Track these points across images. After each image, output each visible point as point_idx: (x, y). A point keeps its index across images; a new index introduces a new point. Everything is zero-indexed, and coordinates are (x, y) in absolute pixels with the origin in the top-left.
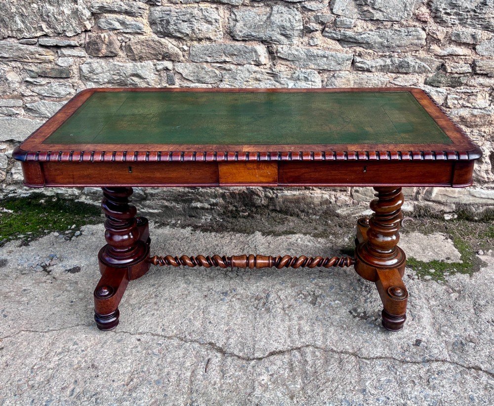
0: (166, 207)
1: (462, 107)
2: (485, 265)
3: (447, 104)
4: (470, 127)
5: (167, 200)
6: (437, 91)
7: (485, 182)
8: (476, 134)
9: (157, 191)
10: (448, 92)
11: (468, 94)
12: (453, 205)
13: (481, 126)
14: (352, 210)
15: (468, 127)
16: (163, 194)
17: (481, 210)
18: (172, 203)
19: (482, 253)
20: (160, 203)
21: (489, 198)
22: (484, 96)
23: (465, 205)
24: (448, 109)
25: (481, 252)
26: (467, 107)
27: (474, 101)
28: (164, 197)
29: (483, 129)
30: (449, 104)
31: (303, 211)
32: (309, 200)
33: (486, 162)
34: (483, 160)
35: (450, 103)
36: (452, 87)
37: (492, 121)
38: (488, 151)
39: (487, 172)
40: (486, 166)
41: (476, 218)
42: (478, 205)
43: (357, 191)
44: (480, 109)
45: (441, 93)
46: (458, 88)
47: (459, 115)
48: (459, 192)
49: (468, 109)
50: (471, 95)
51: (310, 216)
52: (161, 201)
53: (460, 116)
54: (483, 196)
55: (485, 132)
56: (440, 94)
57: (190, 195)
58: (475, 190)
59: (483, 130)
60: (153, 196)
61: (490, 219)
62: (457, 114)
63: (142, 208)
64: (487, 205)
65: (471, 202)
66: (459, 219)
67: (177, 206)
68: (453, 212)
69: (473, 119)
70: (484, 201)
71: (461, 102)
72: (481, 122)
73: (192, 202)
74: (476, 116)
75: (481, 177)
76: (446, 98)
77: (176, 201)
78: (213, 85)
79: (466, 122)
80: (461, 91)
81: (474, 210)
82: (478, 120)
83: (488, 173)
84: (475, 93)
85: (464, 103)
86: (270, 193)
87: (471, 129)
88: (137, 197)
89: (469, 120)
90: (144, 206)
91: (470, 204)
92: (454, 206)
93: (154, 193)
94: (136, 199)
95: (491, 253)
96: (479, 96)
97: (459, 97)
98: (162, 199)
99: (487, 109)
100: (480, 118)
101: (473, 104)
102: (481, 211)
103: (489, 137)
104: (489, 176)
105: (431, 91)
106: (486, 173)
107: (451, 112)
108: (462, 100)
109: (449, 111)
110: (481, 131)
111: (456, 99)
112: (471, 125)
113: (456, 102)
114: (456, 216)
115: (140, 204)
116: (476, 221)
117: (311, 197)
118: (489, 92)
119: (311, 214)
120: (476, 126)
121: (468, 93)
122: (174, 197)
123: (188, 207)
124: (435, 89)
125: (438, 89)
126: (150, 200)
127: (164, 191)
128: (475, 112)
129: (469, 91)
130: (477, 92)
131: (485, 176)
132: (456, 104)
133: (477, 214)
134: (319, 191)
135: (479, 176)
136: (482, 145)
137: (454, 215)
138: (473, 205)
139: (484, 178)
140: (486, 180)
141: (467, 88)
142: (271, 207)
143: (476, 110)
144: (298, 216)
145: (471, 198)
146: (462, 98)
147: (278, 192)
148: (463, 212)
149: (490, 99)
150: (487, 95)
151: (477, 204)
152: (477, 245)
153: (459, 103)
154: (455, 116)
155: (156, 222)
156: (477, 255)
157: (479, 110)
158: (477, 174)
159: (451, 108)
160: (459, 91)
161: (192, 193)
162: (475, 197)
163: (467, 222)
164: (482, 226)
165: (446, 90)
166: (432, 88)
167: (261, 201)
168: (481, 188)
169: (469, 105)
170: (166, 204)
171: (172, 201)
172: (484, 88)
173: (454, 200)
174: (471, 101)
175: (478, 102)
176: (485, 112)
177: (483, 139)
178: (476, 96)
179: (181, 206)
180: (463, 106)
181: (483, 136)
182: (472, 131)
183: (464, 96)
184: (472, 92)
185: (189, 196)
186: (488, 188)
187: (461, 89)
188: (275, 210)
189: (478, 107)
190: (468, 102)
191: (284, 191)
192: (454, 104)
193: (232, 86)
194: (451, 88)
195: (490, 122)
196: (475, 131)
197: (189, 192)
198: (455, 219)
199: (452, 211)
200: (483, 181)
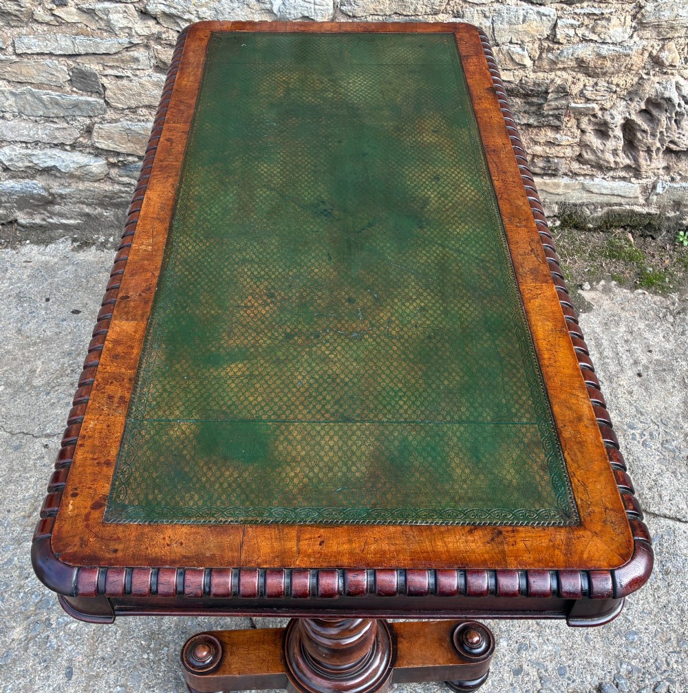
1: (581, 41)
2: (588, 308)
3: (555, 36)
4: (593, 77)
5: (89, 205)
6: (538, 13)
7: (611, 169)
8: (603, 89)
9: (68, 190)
10: (560, 13)
11: (595, 17)
12: (554, 205)
13: (613, 73)
15: (589, 76)
16: (80, 194)
17: (600, 212)
18: (96, 209)
19: (589, 287)
20: (77, 208)
21: (613, 195)
22: (623, 20)
23: (575, 205)
24: (556, 46)
25: (587, 286)
26: (591, 40)
27: (603, 30)
28: (82, 200)
29: (615, 80)
30: (558, 37)
33: (615, 137)
34: (610, 133)
35: (560, 36)
36: (567, 4)
37: (632, 65)
38: (620, 117)
39: (615, 152)
40: (614, 143)
41: (590, 226)
42: (596, 206)
44: (613, 43)
45: (546, 16)
46: (578, 5)
47: (575, 56)
48: (566, 186)
49: (592, 44)
50: (599, 19)
52: (78, 205)
53: (577, 59)
54: (604, 191)
55: (618, 85)
56: (544, 18)
58: (592, 182)
59: (614, 82)
60: (63, 198)
61: (611, 226)
62: (572, 55)
63: (49, 217)
64: (610, 205)
65: (585, 201)
66: (562, 227)
67: (105, 214)
68: (555, 216)
69: (600, 62)
70: (605, 199)
71: (580, 32)
72: (614, 67)
74: (605, 57)
75: (605, 160)
76: (555, 25)
78: (136, 5)
79: (587, 68)
80: (583, 12)
81: (588, 212)
82: (608, 64)
83: (617, 155)
84: (607, 16)
85: (587, 33)
87: (595, 80)
88: (38, 200)
89: (592, 64)
90: (52, 214)
91: (582, 205)
92: (556, 208)
93: (63, 193)
94: (36, 203)
95: (603, 286)
96: (614, 20)
97: (577, 23)
98: (79, 202)
99: (625, 44)
100: (613, 60)
101: (602, 36)
102: (600, 214)
103: (625, 93)
104: (618, 160)
105: (527, 13)
106: (613, 154)
107: (562, 52)
108: (584, 28)
109: (558, 49)
110: (612, 84)
111: (572, 25)
112: (595, 73)
113: (571, 32)
114: (558, 223)
115: (45, 210)
116: (590, 230)
118: (632, 13)
120: (604, 74)
121: (594, 14)
122: (98, 199)
124: (536, 8)
125: (542, 9)
126: (59, 204)
127: (81, 191)
128: (604, 50)
129: (597, 12)
130: (611, 13)
131: (611, 159)
132: (570, 37)
133: (593, 219)
135: (600, 159)
136: (611, 108)
137: (555, 221)
138: (587, 205)
139: (608, 162)
140: (613, 165)
141: (593, 6)
143: (605, 47)
145: (585, 195)
146: (583, 24)
148: (570, 216)
149: (634, 24)
150: (629, 18)
151: (593, 204)
152: (584, 273)
153: (577, 34)
154: (568, 59)
155: (74, 240)
156: (580, 291)
157: (612, 47)
158: (598, 157)
159: (562, 44)
160: (578, 11)
162: (592, 192)
163: (575, 232)
164: (598, 239)
165: (556, 9)
166: (530, 6)
168: (603, 178)
169: (595, 37)
170: (87, 210)
171: (96, 205)
172: (624, 6)
173: (557, 199)
174: (599, 29)
175: (611, 32)
176: (621, 50)
177: (615, 96)
178: (609, 20)
179: (112, 213)
180: (584, 40)
181: (615, 92)
182: (596, 84)
183: (586, 21)
184: (602, 14)
185: (122, 197)
186: (613, 178)
187: (582, 8)
189: (610, 41)
190: (594, 32)
192: (567, 35)
193: (170, 6)
194: (565, 6)
195: (629, 66)
196: (602, 83)
197: (121, 192)
198: (556, 228)
199: (552, 215)
200: (607, 167)
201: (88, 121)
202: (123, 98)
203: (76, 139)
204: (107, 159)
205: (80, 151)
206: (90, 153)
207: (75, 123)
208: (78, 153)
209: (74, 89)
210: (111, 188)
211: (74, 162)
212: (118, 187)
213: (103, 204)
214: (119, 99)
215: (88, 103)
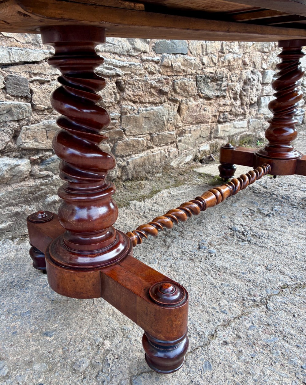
0: (17, 214)
3: (223, 49)
5: (16, 205)
8: (235, 76)
12: (227, 138)
14: (179, 160)
16: (9, 197)
17: (239, 138)
18: (22, 207)
23: (232, 136)
24: (223, 55)
26: (231, 52)
28: (10, 202)
31: (148, 173)
32: (152, 159)
34: (237, 98)
37: (240, 64)
38: (239, 89)
40: (239, 102)
41: (237, 145)
42: (237, 135)
43: (180, 141)
44: (236, 53)
47: (228, 59)
48: (230, 126)
51: (156, 176)
52: (7, 208)
53: (228, 61)
54: (239, 126)
57: (43, 187)
58: (235, 123)
59: (237, 73)
64: (240, 133)
65: (235, 133)
67: (30, 209)
70: (240, 130)
72: (236, 65)
73: (46, 197)
74: (235, 60)
75: (237, 111)
77: (27, 202)
81: (236, 139)
83: (240, 108)
86: (121, 161)
89: (231, 64)
98: (7, 205)
101: (233, 50)
103: (238, 79)
104: (240, 110)
107: (225, 57)
112: (232, 69)
117: (153, 156)
119: (155, 173)
120: (234, 69)
122: (23, 197)
123: (44, 205)
127: (10, 193)
134: (156, 148)
140: (240, 113)
142: (124, 178)
144: (147, 179)
145: (234, 130)
147: (127, 159)
148: (231, 142)
159: (224, 53)
161: (46, 184)
162: (236, 128)
167: (116, 172)
170: (16, 209)
171: (21, 203)
173: (228, 134)
179: (35, 206)
185: (42, 189)
186: (239, 120)
188: (128, 180)
190: (231, 48)
191: (132, 156)
196: (234, 73)
197: (42, 184)
200: (238, 115)
201: (16, 125)
202: (44, 100)
203: (7, 143)
204: (29, 159)
205: (8, 156)
206: (15, 157)
207: (6, 129)
208: (6, 158)
209: (8, 95)
210: (34, 183)
211: (6, 165)
212: (39, 181)
213: (28, 201)
214: (42, 101)
215: (19, 107)
